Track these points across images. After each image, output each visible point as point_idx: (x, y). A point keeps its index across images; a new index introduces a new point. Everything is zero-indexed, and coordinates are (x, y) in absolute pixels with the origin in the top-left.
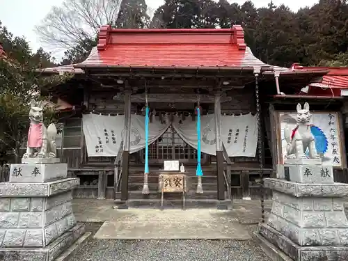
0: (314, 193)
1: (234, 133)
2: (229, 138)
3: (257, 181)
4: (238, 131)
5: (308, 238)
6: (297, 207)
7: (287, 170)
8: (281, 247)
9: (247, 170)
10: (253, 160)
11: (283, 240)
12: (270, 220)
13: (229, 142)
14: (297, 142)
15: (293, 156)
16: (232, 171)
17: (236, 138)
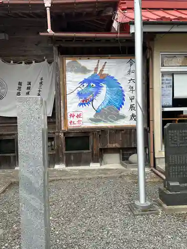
2: (19, 94)
4: (30, 84)
17: (28, 93)
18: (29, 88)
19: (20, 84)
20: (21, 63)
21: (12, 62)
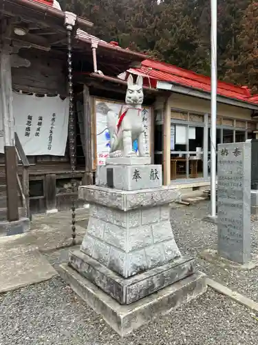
0: (145, 204)
1: (35, 121)
2: (28, 129)
3: (66, 186)
4: (41, 119)
5: (135, 265)
6: (123, 225)
7: (110, 173)
8: (99, 285)
9: (52, 173)
10: (62, 160)
11: (103, 275)
12: (84, 244)
13: (27, 134)
14: (125, 133)
15: (118, 152)
16: (30, 176)
17: (39, 129)
18: (40, 124)
19: (30, 118)
20: (32, 94)
21: (21, 91)
